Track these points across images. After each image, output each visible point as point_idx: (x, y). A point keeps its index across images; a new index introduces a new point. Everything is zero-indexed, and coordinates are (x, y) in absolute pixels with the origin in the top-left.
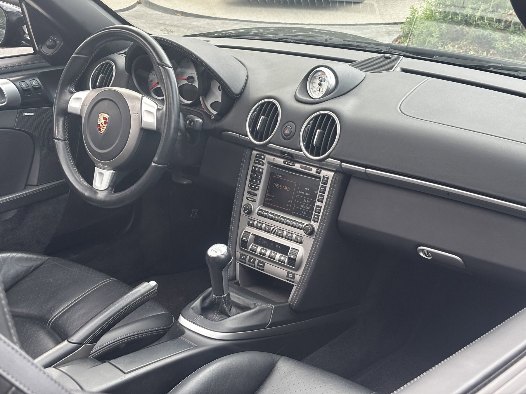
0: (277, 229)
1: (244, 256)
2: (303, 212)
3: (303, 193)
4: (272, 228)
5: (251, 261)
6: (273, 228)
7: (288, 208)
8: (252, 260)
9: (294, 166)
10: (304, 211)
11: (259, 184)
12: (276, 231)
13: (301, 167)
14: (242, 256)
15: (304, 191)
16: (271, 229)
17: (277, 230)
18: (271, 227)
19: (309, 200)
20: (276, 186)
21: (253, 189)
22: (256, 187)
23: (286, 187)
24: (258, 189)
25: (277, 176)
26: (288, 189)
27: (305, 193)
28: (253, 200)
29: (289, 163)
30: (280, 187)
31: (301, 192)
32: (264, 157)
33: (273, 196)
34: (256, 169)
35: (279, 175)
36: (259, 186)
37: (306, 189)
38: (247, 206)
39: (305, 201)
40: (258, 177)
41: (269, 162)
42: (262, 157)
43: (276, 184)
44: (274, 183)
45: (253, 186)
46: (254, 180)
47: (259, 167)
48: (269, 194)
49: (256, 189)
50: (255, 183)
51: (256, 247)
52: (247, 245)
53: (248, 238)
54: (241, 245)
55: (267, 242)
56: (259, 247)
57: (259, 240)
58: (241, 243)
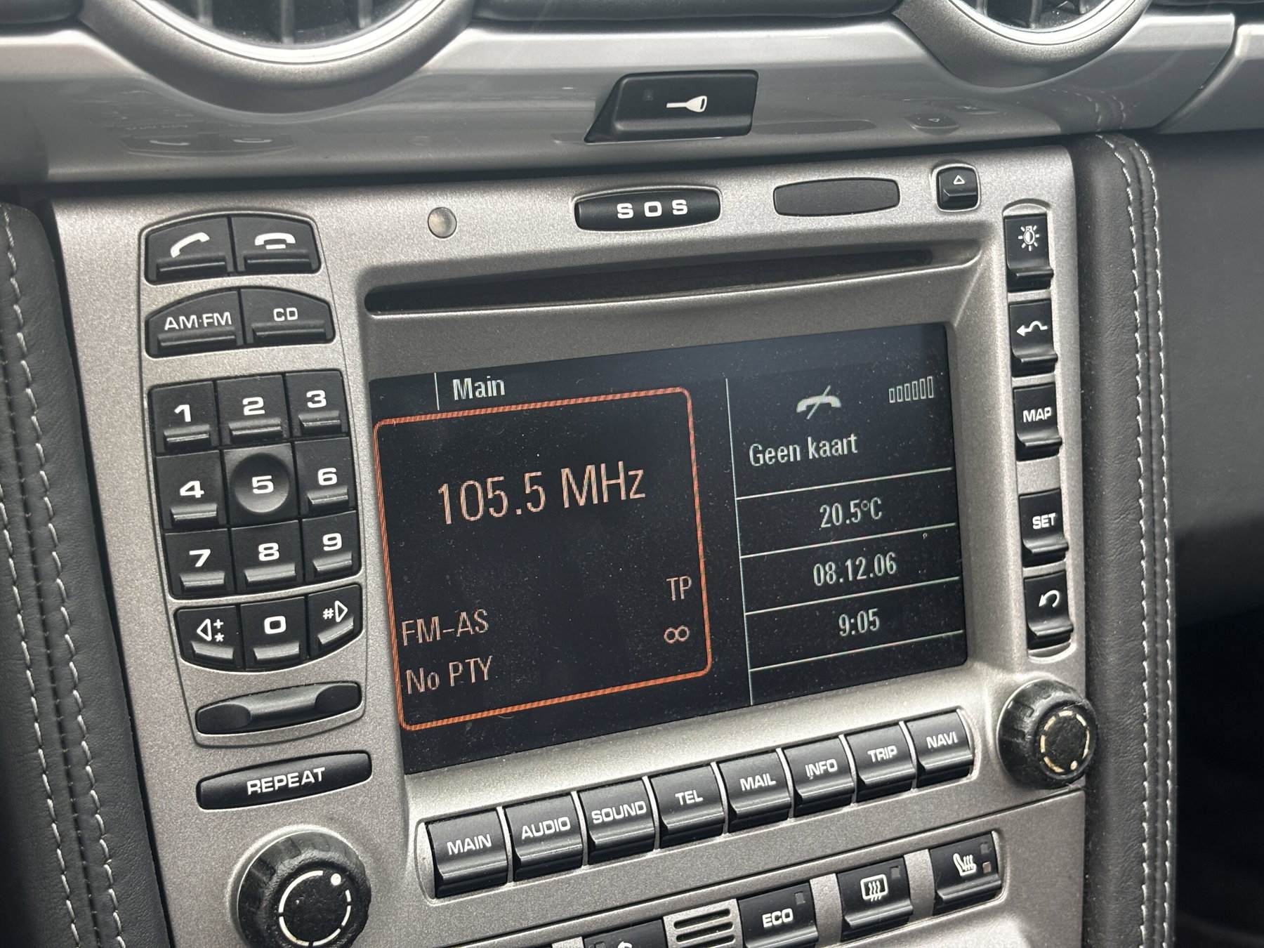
2: (845, 623)
3: (791, 453)
4: (672, 932)
6: (678, 924)
7: (690, 655)
9: (711, 214)
10: (852, 609)
11: (345, 560)
12: (736, 930)
13: (786, 203)
15: (797, 430)
17: (734, 917)
18: (659, 916)
19: (864, 493)
20: (473, 509)
21: (293, 649)
22: (327, 614)
23: (591, 468)
24: (349, 625)
25: (448, 404)
26: (621, 481)
27: (811, 450)
28: (319, 771)
29: (658, 204)
30: (535, 498)
31: (767, 457)
32: (290, 239)
33: (474, 624)
34: (247, 412)
35: (468, 381)
36: (358, 589)
37: (810, 408)
38: (320, 873)
39: (830, 520)
40: (311, 496)
41: (373, 273)
42: (260, 240)
43: (471, 491)
44: (444, 489)
45: (275, 625)
46: (261, 548)
47: (283, 374)
48: (420, 622)
49: (325, 638)
50: (288, 570)
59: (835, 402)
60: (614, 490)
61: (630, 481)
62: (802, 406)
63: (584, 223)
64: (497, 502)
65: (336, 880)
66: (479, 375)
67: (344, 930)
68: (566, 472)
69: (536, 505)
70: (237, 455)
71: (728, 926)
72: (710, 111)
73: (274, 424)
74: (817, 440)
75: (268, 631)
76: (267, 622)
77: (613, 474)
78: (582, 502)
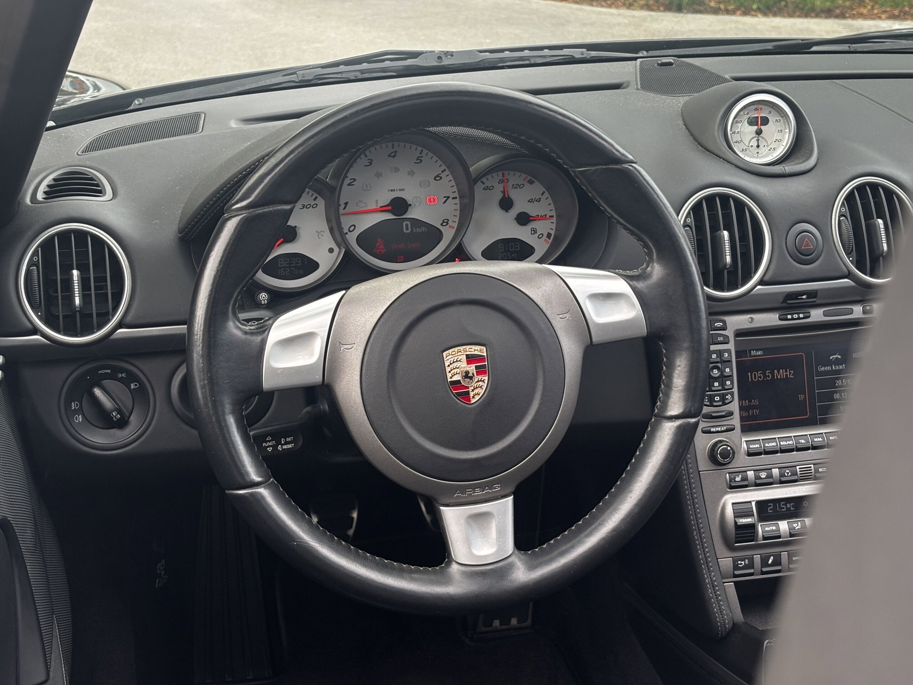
0: (812, 466)
1: (747, 561)
3: (828, 368)
4: (798, 470)
5: (770, 561)
6: (800, 468)
7: (804, 413)
8: (772, 558)
9: (809, 317)
11: (731, 387)
12: (813, 471)
13: (825, 314)
14: (739, 562)
15: (830, 363)
16: (799, 473)
17: (813, 468)
18: (796, 466)
20: (755, 378)
21: (720, 403)
22: (727, 397)
23: (781, 370)
24: (731, 400)
25: (751, 356)
26: (788, 373)
27: (833, 368)
28: (725, 428)
29: (796, 315)
30: (769, 376)
31: (823, 369)
32: (721, 324)
33: (755, 402)
34: (713, 357)
35: (755, 351)
36: (733, 392)
37: (833, 358)
38: (725, 447)
39: (838, 384)
40: (724, 373)
41: (737, 330)
42: (716, 325)
43: (755, 374)
44: (749, 374)
45: (717, 398)
46: (715, 383)
47: (720, 350)
48: (744, 401)
49: (727, 402)
50: (720, 388)
51: (774, 528)
52: (754, 532)
53: (754, 515)
54: (736, 538)
55: (791, 504)
56: (779, 522)
57: (770, 510)
58: (736, 534)
59: (839, 357)
60: (787, 375)
61: (790, 373)
62: (831, 358)
63: (780, 319)
64: (760, 377)
65: (729, 448)
66: (757, 350)
67: (730, 458)
68: (776, 371)
69: (769, 377)
70: (712, 365)
71: (811, 470)
72: (807, 298)
73: (718, 360)
74: (835, 365)
75: (716, 400)
76: (716, 398)
77: (786, 372)
78: (779, 377)
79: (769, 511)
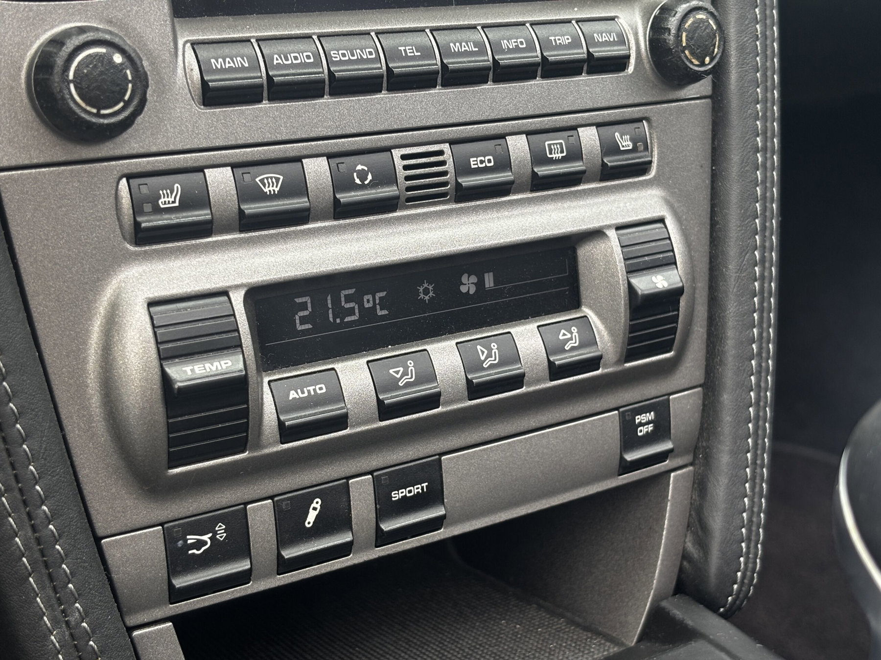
1: (220, 528)
4: (399, 164)
5: (312, 516)
6: (404, 157)
8: (317, 503)
12: (449, 166)
14: (191, 539)
16: (401, 173)
17: (448, 156)
18: (388, 149)
38: (102, 50)
51: (321, 389)
52: (245, 413)
53: (240, 346)
54: (171, 443)
55: (378, 295)
56: (339, 366)
57: (303, 320)
58: (171, 428)
65: (118, 58)
67: (127, 104)
71: (443, 163)
79: (300, 328)
